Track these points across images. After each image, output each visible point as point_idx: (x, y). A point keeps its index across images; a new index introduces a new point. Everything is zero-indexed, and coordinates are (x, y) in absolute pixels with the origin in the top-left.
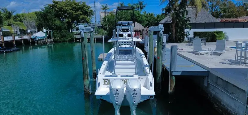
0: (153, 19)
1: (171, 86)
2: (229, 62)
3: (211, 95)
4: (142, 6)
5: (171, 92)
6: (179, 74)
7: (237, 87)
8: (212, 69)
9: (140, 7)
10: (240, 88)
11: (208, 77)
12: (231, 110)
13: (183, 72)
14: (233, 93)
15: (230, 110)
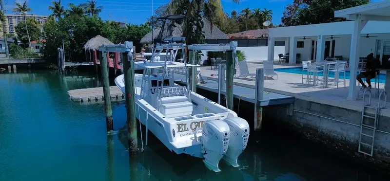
0: (123, 31)
1: (258, 121)
2: (296, 86)
3: (299, 125)
4: (95, 9)
5: (258, 127)
6: (266, 104)
7: (346, 109)
8: (298, 94)
9: (93, 10)
10: (350, 110)
11: (293, 104)
12: (336, 135)
13: (271, 101)
14: (338, 117)
15: (334, 136)
